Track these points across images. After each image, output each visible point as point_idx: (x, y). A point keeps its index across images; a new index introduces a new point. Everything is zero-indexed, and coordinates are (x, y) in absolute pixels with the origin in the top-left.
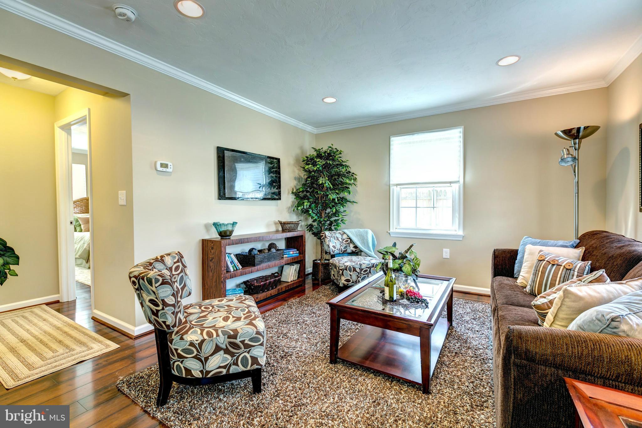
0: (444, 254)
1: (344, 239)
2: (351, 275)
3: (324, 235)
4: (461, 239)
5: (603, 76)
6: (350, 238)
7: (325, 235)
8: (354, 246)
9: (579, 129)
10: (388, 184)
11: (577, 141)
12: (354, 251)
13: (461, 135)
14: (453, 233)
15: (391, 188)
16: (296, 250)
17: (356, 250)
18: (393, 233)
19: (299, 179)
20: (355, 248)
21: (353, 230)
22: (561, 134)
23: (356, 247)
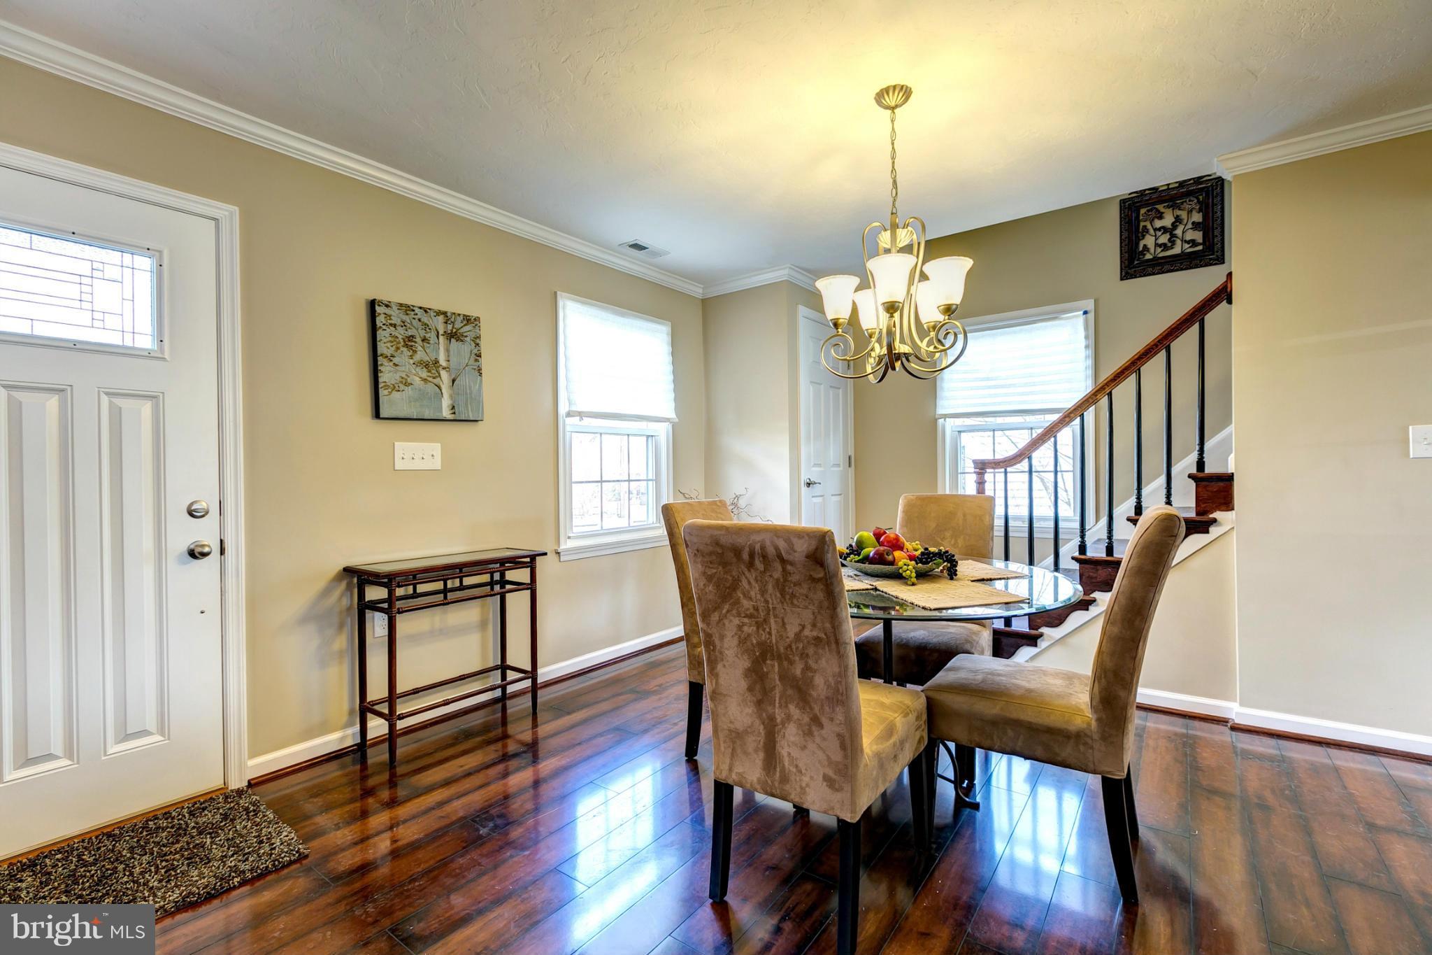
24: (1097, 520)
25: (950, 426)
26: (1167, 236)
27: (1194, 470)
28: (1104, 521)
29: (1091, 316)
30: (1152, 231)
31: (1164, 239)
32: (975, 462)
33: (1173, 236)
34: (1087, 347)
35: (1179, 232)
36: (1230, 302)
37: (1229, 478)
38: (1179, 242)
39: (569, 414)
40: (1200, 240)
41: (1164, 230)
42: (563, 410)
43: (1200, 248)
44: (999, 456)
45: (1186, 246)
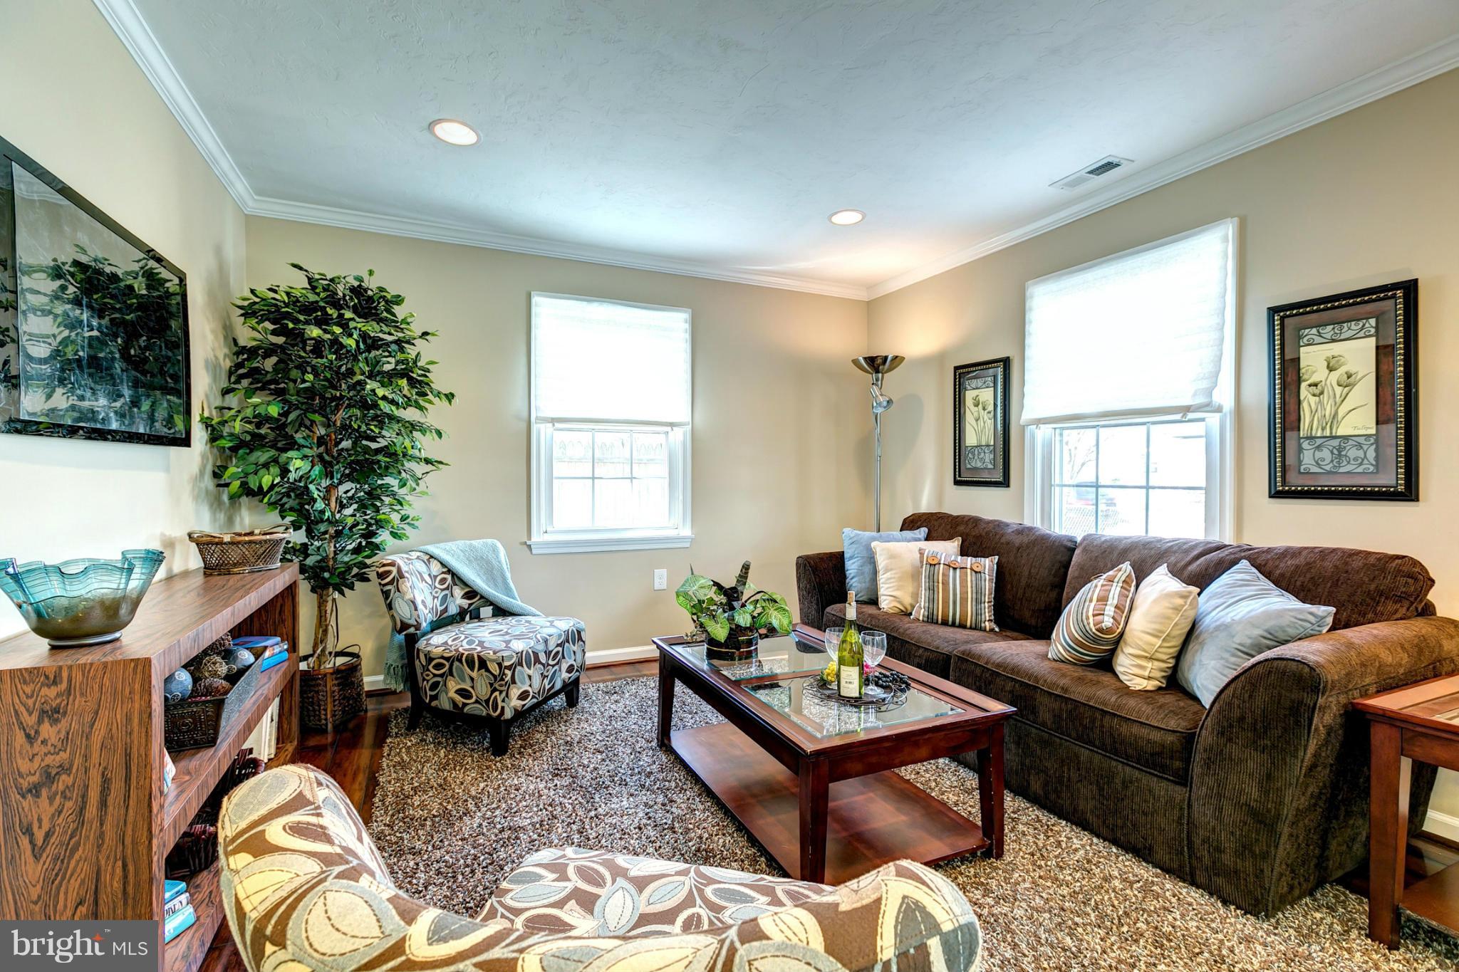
0: (657, 581)
1: (436, 577)
2: (472, 679)
3: (394, 570)
4: (688, 545)
5: (870, 286)
6: (449, 571)
7: (399, 570)
8: (466, 593)
9: (886, 358)
10: (525, 414)
11: (880, 375)
12: (466, 607)
13: (687, 326)
14: (671, 533)
15: (534, 428)
16: (278, 639)
17: (470, 605)
18: (537, 543)
19: (215, 367)
20: (469, 598)
21: (451, 545)
22: (863, 362)
23: (471, 594)
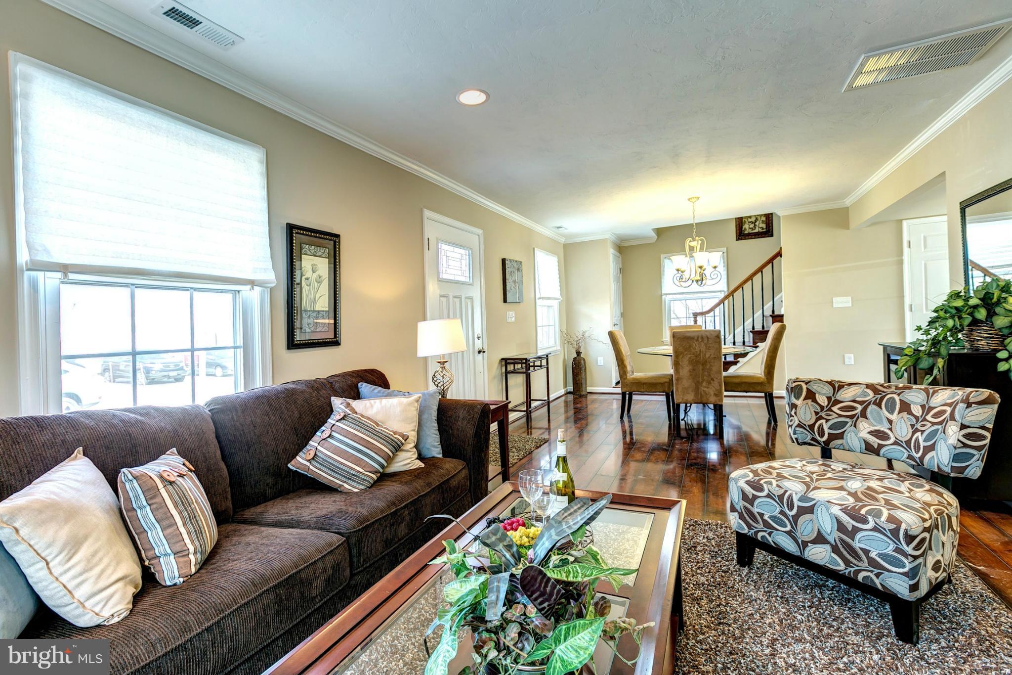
24: (730, 335)
25: (667, 298)
26: (753, 225)
27: (771, 314)
28: (732, 335)
29: (725, 254)
30: (747, 222)
31: (752, 226)
32: (693, 313)
33: (755, 225)
34: (724, 266)
35: (757, 223)
36: (781, 257)
37: (782, 316)
38: (757, 227)
39: (540, 298)
40: (765, 227)
41: (752, 222)
42: (538, 296)
43: (765, 230)
44: (704, 311)
45: (760, 229)
